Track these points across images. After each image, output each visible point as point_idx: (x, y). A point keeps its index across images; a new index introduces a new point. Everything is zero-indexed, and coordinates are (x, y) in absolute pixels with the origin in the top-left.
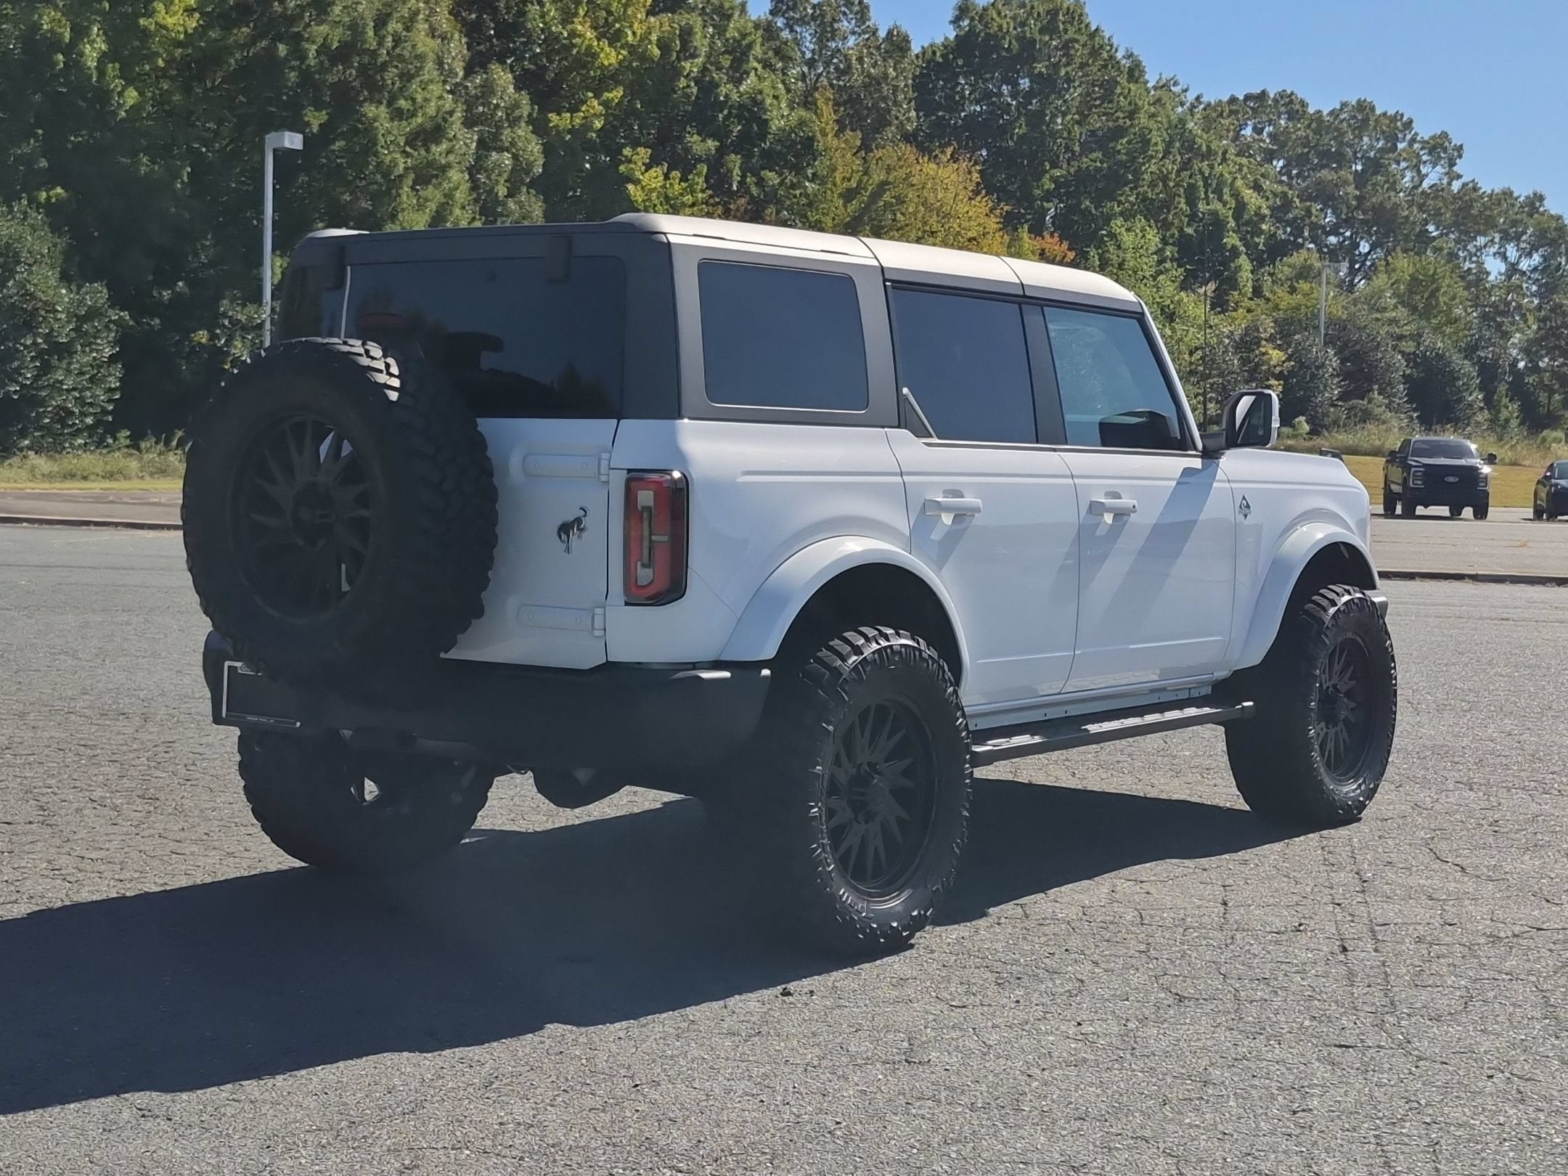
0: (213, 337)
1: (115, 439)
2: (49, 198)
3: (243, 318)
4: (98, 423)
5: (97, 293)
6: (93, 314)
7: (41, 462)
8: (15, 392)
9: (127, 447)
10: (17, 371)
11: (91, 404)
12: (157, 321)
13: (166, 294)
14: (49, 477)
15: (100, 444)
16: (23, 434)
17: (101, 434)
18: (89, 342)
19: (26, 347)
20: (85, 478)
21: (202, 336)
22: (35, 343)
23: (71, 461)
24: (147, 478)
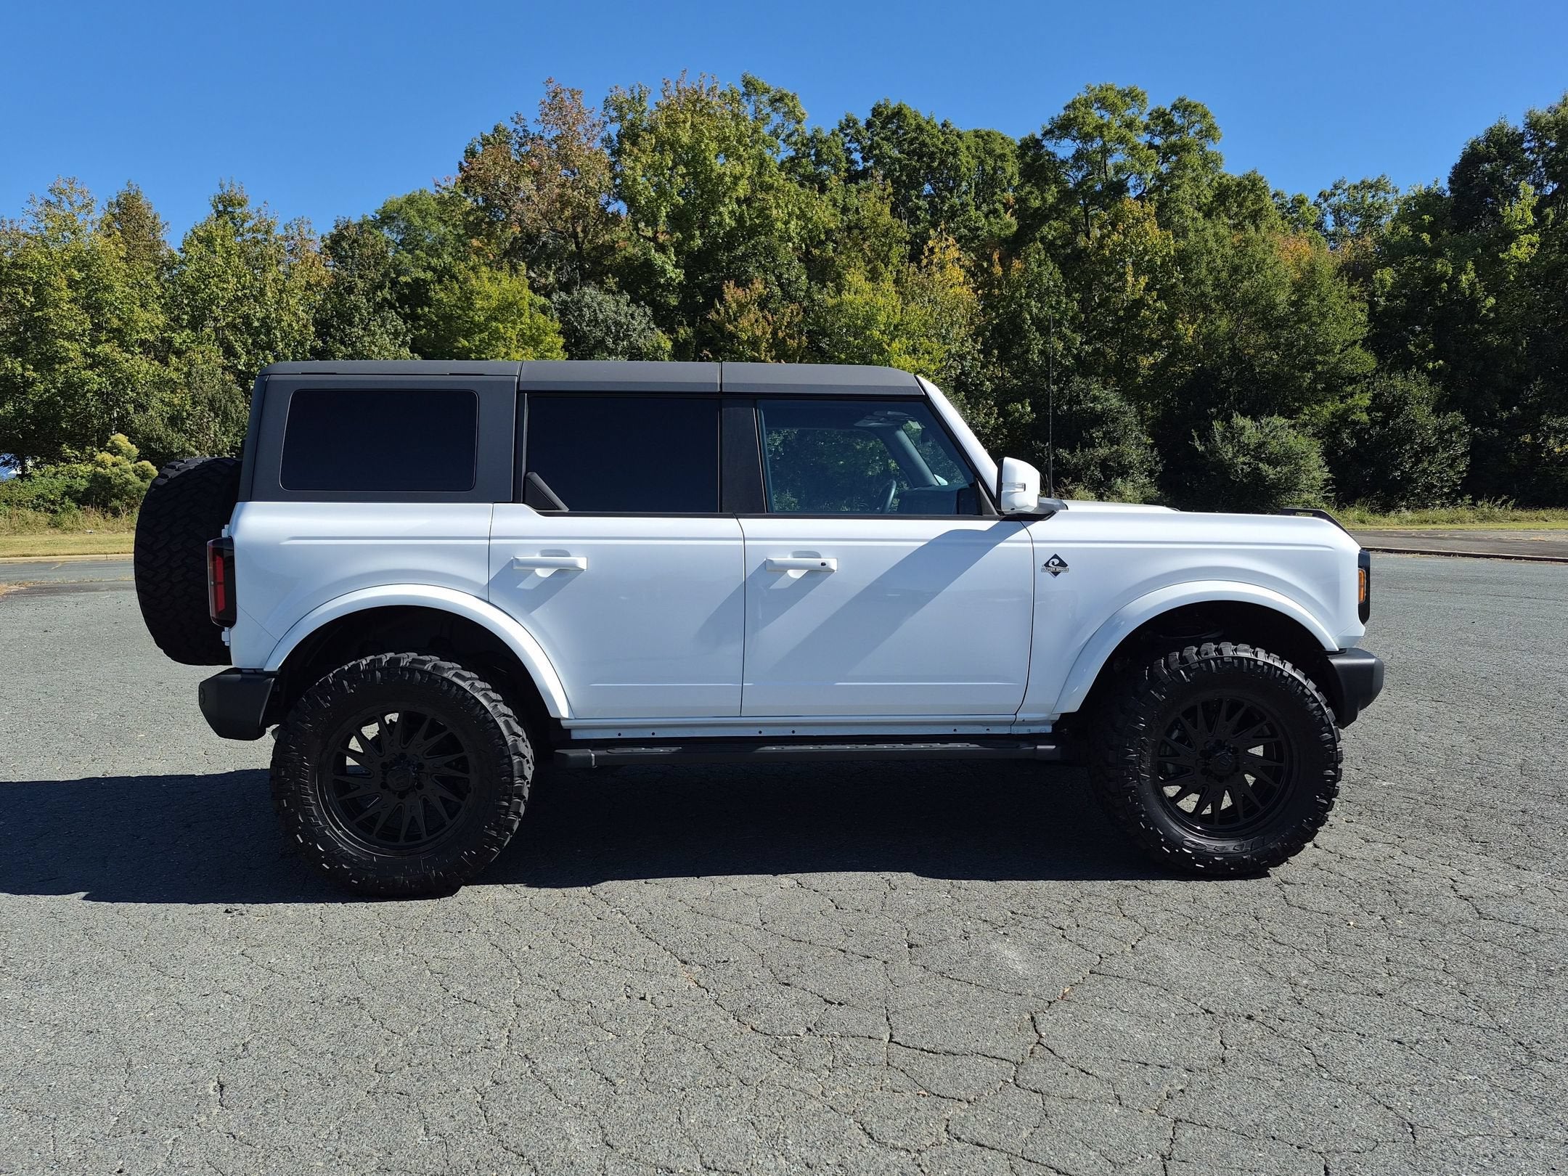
0: (1534, 438)
1: (1462, 500)
2: (1434, 367)
3: (1557, 425)
4: (1453, 491)
5: (1455, 417)
6: (1453, 429)
7: (1408, 515)
8: (1398, 476)
9: (1469, 504)
10: (1401, 464)
11: (1447, 481)
12: (1496, 430)
13: (1505, 415)
14: (1412, 522)
15: (1453, 503)
16: (1402, 499)
17: (1453, 498)
18: (1448, 445)
19: (1406, 451)
20: (1434, 523)
21: (1528, 438)
22: (1412, 448)
23: (1429, 514)
24: (1477, 522)
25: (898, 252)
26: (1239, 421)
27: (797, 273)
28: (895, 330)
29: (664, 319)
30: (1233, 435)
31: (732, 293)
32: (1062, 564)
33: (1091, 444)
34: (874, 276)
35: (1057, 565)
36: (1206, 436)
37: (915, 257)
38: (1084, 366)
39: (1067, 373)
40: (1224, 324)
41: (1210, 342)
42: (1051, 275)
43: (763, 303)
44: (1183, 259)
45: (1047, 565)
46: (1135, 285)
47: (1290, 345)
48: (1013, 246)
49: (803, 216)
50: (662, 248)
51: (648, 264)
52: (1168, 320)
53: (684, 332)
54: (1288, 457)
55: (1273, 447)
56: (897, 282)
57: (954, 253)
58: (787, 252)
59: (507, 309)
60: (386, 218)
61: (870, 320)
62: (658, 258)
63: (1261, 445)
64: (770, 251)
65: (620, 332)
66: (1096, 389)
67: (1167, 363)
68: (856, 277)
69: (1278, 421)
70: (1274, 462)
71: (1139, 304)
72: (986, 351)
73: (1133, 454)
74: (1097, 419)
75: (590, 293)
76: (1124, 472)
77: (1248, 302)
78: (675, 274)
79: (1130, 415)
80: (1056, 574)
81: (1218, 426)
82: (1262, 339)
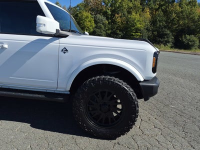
25: (140, 10)
26: (187, 36)
27: (126, 13)
28: (138, 21)
29: (107, 19)
30: (185, 37)
31: (116, 15)
32: (67, 50)
33: (164, 38)
34: (136, 13)
35: (65, 50)
36: (182, 38)
37: (143, 11)
38: (165, 27)
39: (162, 28)
40: (186, 21)
41: (184, 24)
42: (162, 14)
43: (121, 17)
44: (182, 12)
45: (62, 50)
46: (174, 15)
47: (197, 25)
48: (157, 10)
49: (128, 5)
50: (108, 9)
51: (106, 11)
52: (178, 21)
53: (110, 21)
54: (193, 41)
55: (191, 40)
56: (140, 14)
57: (148, 10)
58: (125, 10)
59: (87, 17)
60: (78, 6)
61: (135, 19)
62: (108, 11)
63: (190, 39)
64: (122, 10)
65: (102, 21)
66: (166, 30)
67: (177, 27)
68: (134, 14)
69: (193, 36)
70: (191, 42)
71: (174, 18)
72: (151, 25)
73: (170, 40)
74: (166, 35)
75: (98, 15)
76: (169, 42)
77: (191, 18)
78: (110, 13)
79: (171, 34)
80: (65, 53)
81: (183, 36)
82: (193, 24)
